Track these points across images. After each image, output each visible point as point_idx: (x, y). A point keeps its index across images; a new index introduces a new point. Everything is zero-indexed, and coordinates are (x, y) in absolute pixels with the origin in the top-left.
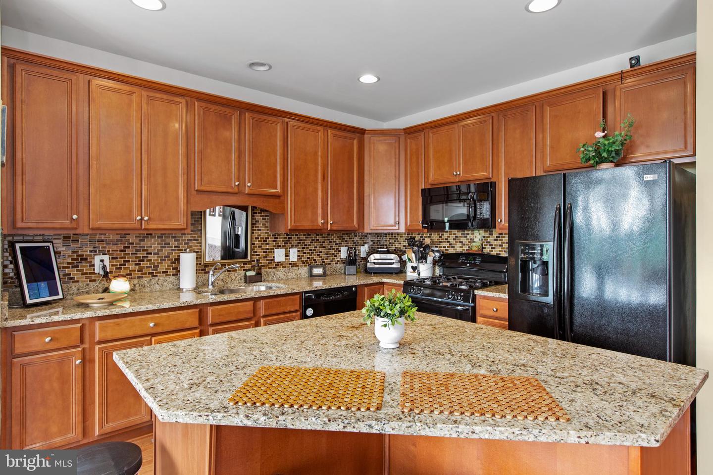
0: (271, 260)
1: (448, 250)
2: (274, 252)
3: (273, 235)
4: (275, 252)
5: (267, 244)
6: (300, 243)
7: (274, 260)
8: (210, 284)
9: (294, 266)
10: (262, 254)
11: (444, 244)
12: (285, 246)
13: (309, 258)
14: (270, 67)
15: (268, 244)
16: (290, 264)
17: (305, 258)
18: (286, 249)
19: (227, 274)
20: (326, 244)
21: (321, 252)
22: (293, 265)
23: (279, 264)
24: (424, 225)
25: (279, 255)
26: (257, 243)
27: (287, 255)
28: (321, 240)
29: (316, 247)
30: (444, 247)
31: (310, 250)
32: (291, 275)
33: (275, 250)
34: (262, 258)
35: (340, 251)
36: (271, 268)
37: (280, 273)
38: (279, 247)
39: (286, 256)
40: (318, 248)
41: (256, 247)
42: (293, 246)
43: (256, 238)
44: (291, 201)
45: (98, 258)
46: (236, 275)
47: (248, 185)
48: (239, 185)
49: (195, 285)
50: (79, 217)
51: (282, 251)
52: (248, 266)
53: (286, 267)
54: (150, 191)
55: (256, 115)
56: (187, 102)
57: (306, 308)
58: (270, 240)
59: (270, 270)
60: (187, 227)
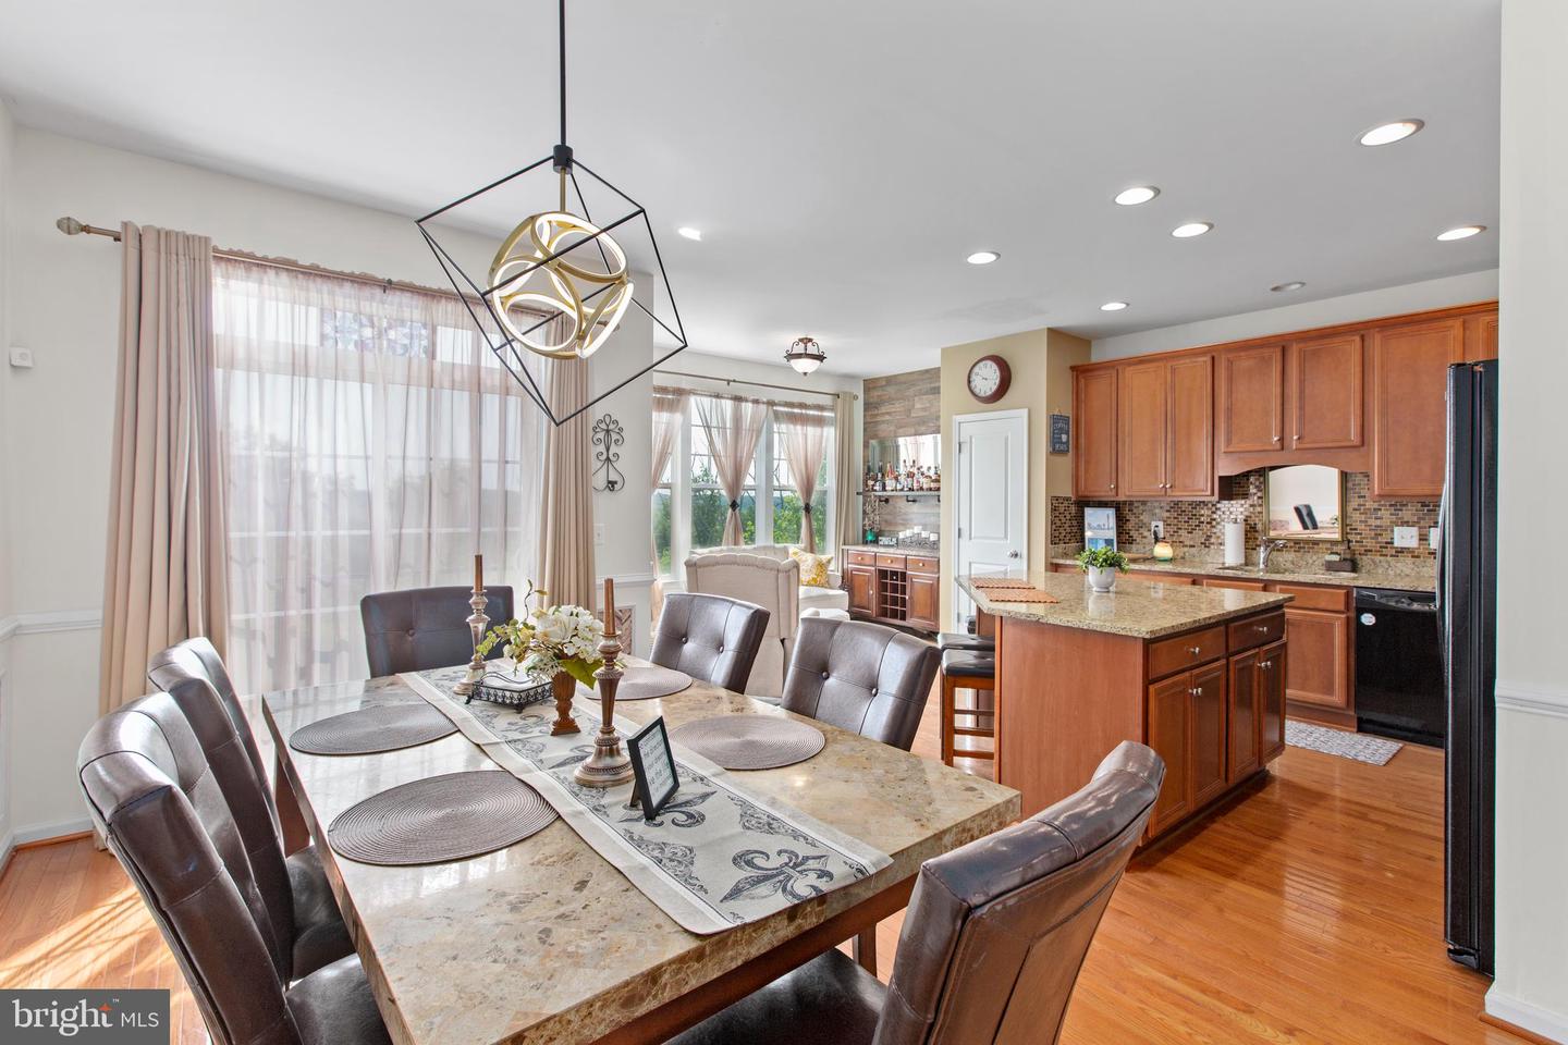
0: (1387, 543)
2: (1392, 531)
4: (1395, 531)
5: (1377, 518)
7: (1392, 543)
8: (1261, 563)
12: (1418, 523)
14: (1303, 284)
15: (1381, 518)
16: (1428, 552)
18: (1420, 528)
19: (1300, 554)
23: (1401, 551)
25: (1405, 537)
26: (1356, 516)
27: (1423, 538)
32: (1427, 571)
33: (1396, 529)
34: (1366, 538)
36: (1385, 555)
37: (1404, 566)
38: (1406, 524)
39: (1420, 540)
41: (1355, 523)
43: (1355, 509)
44: (1380, 452)
45: (1154, 524)
46: (1315, 558)
47: (1295, 437)
48: (1282, 439)
49: (1243, 562)
50: (1117, 487)
51: (1414, 531)
52: (1340, 548)
53: (1418, 557)
54: (1174, 458)
55: (1311, 343)
56: (1213, 358)
57: (1360, 611)
58: (1385, 514)
59: (1382, 558)
60: (1213, 494)
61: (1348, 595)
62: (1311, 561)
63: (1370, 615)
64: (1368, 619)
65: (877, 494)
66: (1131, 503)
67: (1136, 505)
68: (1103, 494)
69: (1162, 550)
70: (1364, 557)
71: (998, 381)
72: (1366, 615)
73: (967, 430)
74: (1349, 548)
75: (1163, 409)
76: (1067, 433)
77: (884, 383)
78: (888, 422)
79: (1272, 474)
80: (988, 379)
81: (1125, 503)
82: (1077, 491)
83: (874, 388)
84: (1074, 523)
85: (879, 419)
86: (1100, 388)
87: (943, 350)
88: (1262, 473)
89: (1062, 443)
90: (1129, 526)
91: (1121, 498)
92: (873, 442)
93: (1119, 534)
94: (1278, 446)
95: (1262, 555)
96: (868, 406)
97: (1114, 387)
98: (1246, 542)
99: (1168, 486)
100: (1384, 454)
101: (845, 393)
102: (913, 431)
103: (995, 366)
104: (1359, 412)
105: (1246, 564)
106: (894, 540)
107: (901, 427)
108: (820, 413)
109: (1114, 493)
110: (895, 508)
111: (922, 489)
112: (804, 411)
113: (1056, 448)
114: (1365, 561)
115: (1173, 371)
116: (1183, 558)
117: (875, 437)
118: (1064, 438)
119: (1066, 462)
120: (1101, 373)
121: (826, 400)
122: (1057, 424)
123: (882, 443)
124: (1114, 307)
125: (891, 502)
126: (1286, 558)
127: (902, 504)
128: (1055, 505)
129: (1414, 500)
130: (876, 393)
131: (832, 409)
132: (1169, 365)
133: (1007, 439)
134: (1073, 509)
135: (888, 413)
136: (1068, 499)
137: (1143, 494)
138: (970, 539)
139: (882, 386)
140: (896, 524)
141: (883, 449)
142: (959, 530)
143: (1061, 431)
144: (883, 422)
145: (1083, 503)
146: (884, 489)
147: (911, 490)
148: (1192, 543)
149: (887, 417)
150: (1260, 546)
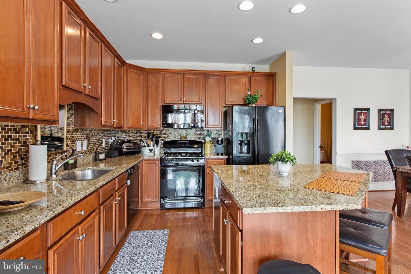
1: (166, 139)
3: (76, 130)
4: (77, 143)
6: (87, 136)
8: (53, 173)
10: (70, 145)
11: (163, 136)
12: (81, 138)
15: (74, 137)
17: (90, 147)
18: (82, 140)
24: (164, 125)
26: (68, 136)
30: (163, 138)
35: (102, 142)
38: (78, 139)
39: (82, 147)
41: (68, 139)
42: (85, 138)
47: (89, 87)
58: (74, 134)
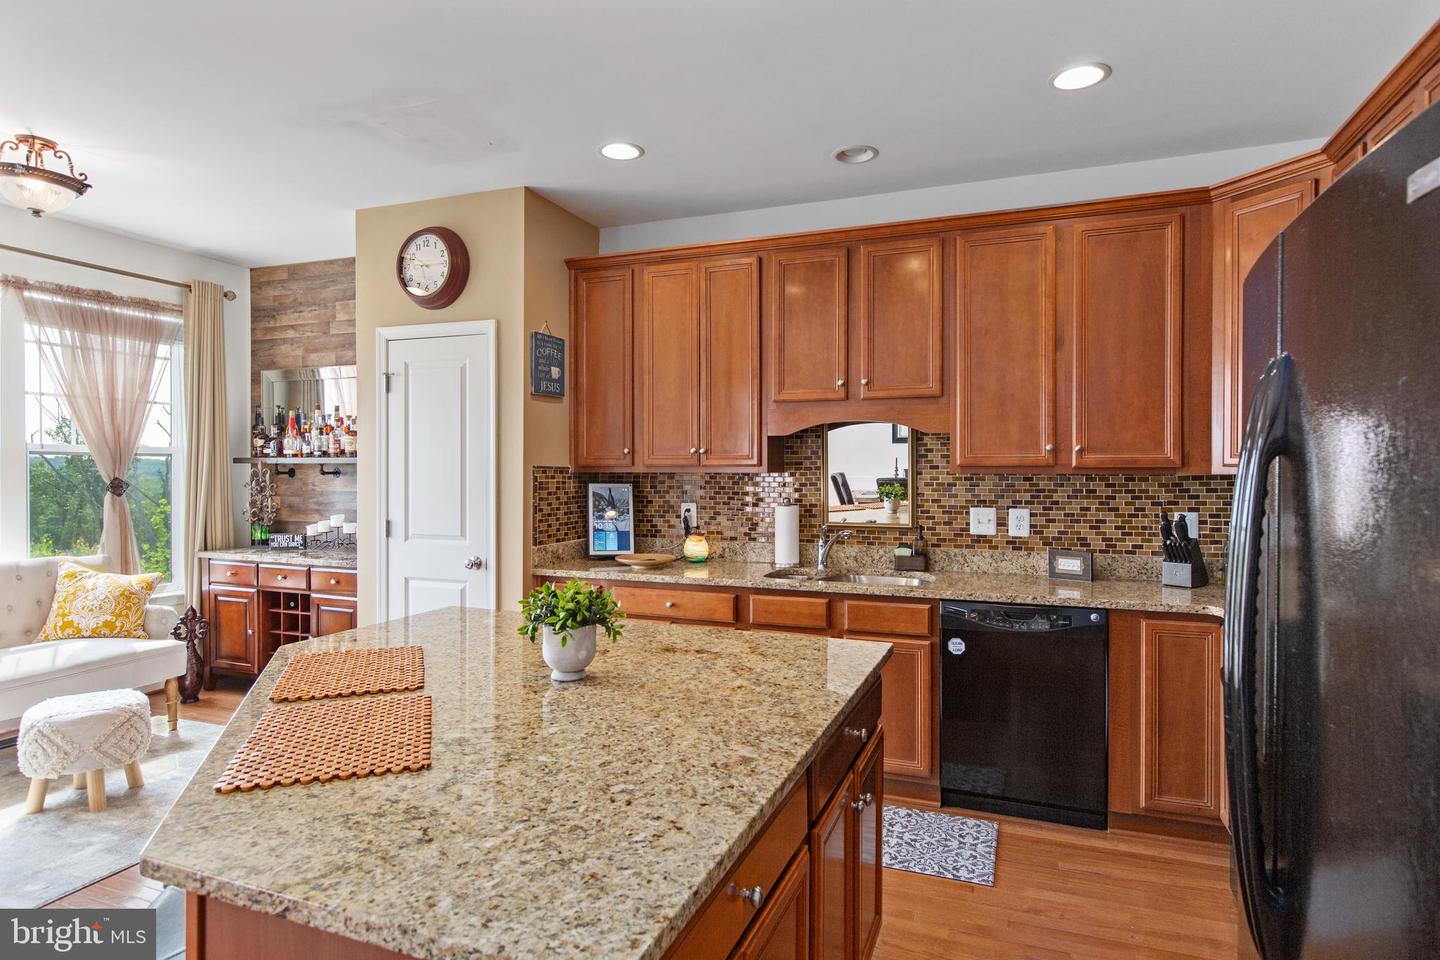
0: (962, 530)
2: (968, 513)
3: (966, 479)
4: (971, 513)
5: (951, 496)
6: (1038, 497)
7: (968, 530)
9: (1020, 549)
10: (940, 516)
12: (996, 502)
13: (1066, 533)
14: (876, 152)
15: (956, 496)
16: (1008, 543)
17: (1053, 531)
18: (998, 509)
19: (865, 549)
20: (1121, 500)
21: (1104, 522)
22: (1016, 544)
23: (981, 539)
25: (982, 521)
26: (928, 493)
27: (1002, 523)
28: (1102, 490)
29: (1088, 509)
31: (1066, 515)
32: (1006, 567)
33: (972, 510)
34: (939, 524)
36: (960, 546)
37: (981, 559)
38: (982, 503)
39: (998, 525)
40: (1093, 512)
41: (927, 501)
42: (1020, 502)
43: (926, 485)
44: (963, 405)
45: (684, 507)
46: (881, 552)
47: (863, 382)
48: (846, 384)
49: (797, 561)
50: (633, 452)
51: (990, 513)
52: (910, 538)
53: (996, 548)
54: (709, 409)
55: (881, 246)
56: (760, 260)
57: (947, 635)
58: (960, 489)
59: (957, 550)
60: (760, 463)
61: (932, 612)
62: (877, 557)
63: (959, 640)
64: (957, 646)
65: (270, 461)
66: (654, 476)
67: (660, 478)
68: (612, 462)
69: (695, 547)
70: (937, 549)
71: (446, 270)
72: (954, 640)
73: (399, 355)
74: (922, 538)
75: (695, 332)
76: (561, 366)
77: (284, 276)
78: (291, 341)
79: (832, 435)
80: (430, 265)
81: (645, 475)
82: (576, 458)
83: (269, 283)
84: (574, 507)
85: (278, 335)
86: (611, 295)
87: (361, 215)
88: (820, 432)
89: (551, 380)
90: (651, 510)
91: (639, 469)
92: (269, 375)
93: (637, 523)
94: (842, 394)
95: (821, 552)
96: (258, 313)
97: (628, 296)
98: (801, 531)
99: (702, 451)
100: (967, 407)
101: (203, 285)
102: (333, 357)
103: (441, 245)
104: (938, 348)
105: (801, 564)
106: (299, 538)
107: (315, 351)
108: (149, 316)
109: (628, 460)
110: (305, 484)
111: (342, 453)
112: (107, 308)
113: (541, 388)
114: (938, 554)
115: (709, 275)
116: (721, 556)
117: (271, 365)
118: (555, 372)
119: (558, 413)
120: (610, 273)
121: (168, 295)
122: (541, 346)
123: (288, 375)
124: (620, 151)
125: (298, 475)
126: (848, 553)
127: (315, 477)
128: (540, 481)
129: (994, 471)
130: (271, 292)
131: (179, 310)
132: (703, 266)
133: (463, 370)
134: (571, 486)
135: (292, 327)
136: (562, 470)
137: (669, 462)
138: (406, 538)
139: (280, 281)
140: (306, 512)
141: (292, 387)
142: (388, 523)
143: (551, 361)
144: (285, 341)
145: (586, 475)
146: (280, 453)
147: (325, 454)
148: (732, 534)
149: (291, 334)
150: (818, 537)
